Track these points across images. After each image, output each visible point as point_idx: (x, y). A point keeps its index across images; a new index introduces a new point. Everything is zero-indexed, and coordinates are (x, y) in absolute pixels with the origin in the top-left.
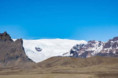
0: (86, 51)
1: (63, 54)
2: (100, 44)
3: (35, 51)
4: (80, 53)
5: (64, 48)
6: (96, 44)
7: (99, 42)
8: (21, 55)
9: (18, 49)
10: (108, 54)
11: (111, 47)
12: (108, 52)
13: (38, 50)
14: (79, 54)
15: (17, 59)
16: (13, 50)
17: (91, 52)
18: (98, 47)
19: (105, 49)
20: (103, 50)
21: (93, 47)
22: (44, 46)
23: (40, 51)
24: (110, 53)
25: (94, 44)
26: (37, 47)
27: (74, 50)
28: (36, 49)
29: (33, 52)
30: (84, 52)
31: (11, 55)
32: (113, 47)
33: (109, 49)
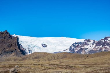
0: (82, 48)
1: (64, 50)
2: (94, 43)
3: (41, 47)
4: (76, 49)
5: (66, 45)
6: (91, 42)
7: (93, 40)
8: (15, 50)
9: (14, 45)
10: (98, 51)
11: (102, 45)
12: (98, 50)
13: (44, 46)
14: (76, 51)
15: (11, 53)
16: (10, 45)
17: (85, 49)
18: (92, 45)
19: (97, 47)
20: (95, 48)
21: (88, 44)
22: (49, 43)
23: (45, 47)
24: (100, 51)
25: (89, 42)
26: (43, 44)
27: (73, 47)
28: (42, 45)
29: (40, 48)
30: (79, 49)
31: (7, 50)
32: (103, 45)
33: (99, 47)
